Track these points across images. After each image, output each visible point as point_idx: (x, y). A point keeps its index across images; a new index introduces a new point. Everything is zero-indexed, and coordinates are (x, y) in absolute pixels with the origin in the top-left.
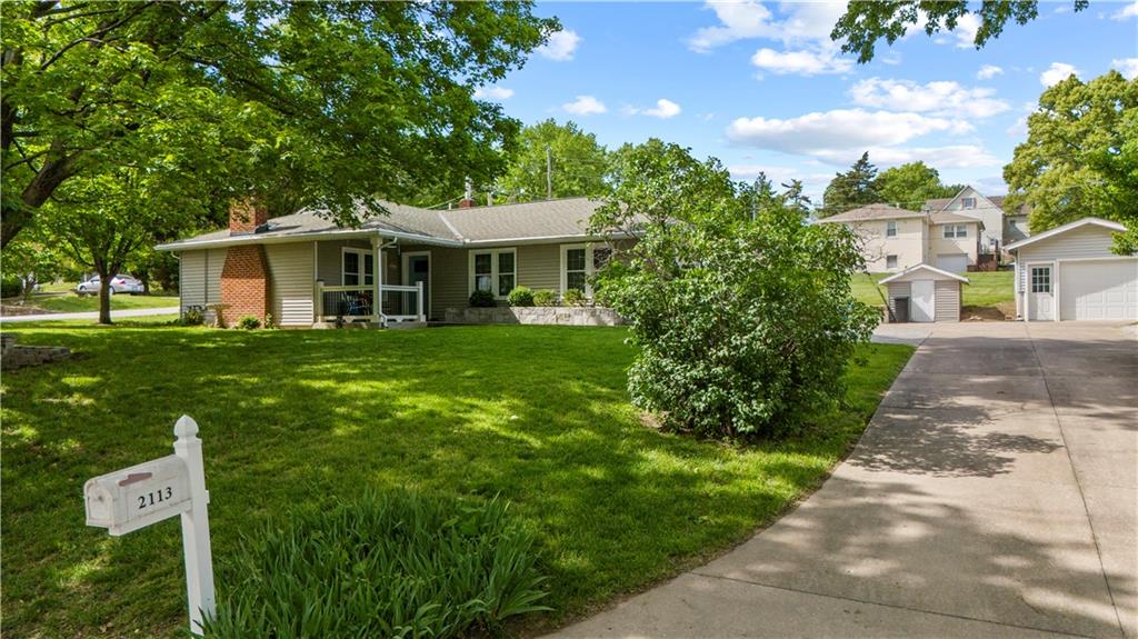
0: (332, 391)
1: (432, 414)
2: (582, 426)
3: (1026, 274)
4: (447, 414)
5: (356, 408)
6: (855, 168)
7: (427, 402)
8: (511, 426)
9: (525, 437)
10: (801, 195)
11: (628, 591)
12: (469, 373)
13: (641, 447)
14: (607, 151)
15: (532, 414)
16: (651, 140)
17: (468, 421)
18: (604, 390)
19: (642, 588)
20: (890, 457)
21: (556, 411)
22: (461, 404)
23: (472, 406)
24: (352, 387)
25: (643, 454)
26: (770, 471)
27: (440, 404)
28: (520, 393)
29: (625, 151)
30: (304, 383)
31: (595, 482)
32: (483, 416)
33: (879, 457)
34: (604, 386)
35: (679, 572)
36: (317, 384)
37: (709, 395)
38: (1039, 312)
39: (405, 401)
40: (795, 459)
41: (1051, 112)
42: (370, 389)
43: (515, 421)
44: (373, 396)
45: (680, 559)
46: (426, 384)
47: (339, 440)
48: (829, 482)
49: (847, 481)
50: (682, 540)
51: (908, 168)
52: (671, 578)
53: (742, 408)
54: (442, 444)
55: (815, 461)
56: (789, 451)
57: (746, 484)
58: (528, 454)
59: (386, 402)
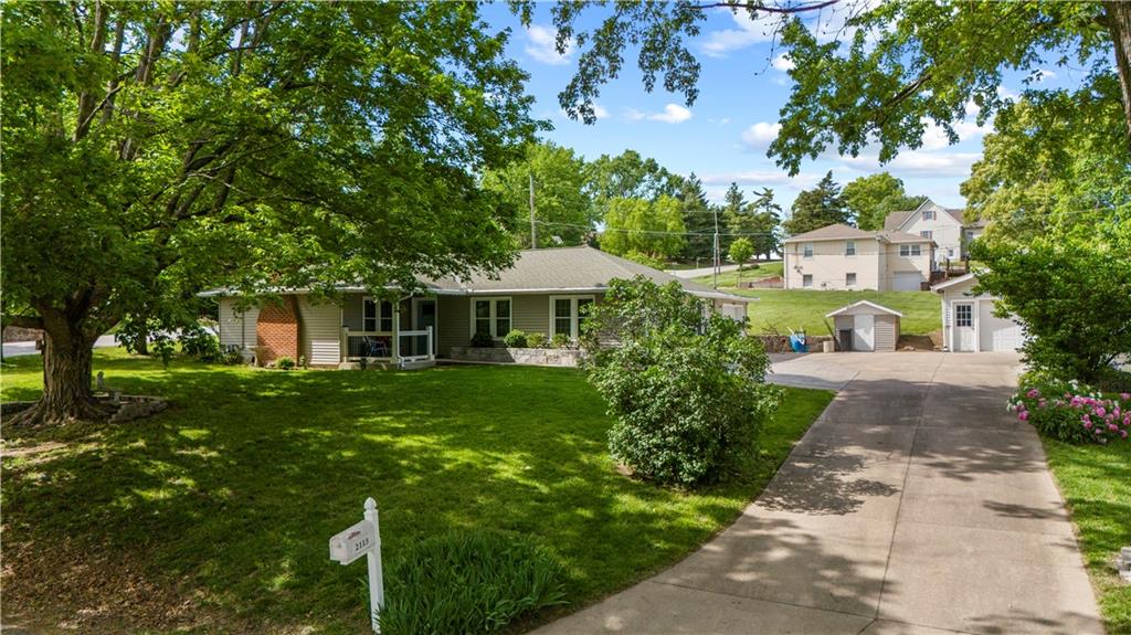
0: (391, 444)
1: (469, 466)
2: (577, 475)
3: (951, 311)
4: (479, 466)
5: (415, 461)
6: (820, 185)
7: (465, 456)
8: (526, 475)
9: (537, 485)
10: (772, 203)
11: (610, 592)
12: (490, 428)
13: (618, 492)
15: (540, 465)
16: (627, 152)
17: (495, 471)
18: (591, 442)
19: (618, 590)
20: (784, 499)
21: (557, 462)
22: (489, 457)
23: (498, 459)
24: (406, 442)
25: (618, 497)
26: (703, 510)
27: (473, 457)
28: (530, 447)
30: (368, 437)
31: (588, 521)
32: (506, 467)
33: (777, 499)
34: (590, 439)
35: (640, 580)
36: (379, 438)
37: (664, 456)
38: (962, 344)
39: (448, 454)
40: (722, 502)
42: (420, 444)
43: (530, 471)
44: (424, 449)
45: (641, 572)
46: (460, 439)
47: (410, 488)
48: (740, 519)
49: (752, 518)
50: (643, 560)
51: (875, 178)
52: (636, 584)
53: (687, 466)
54: (483, 491)
55: (734, 503)
56: (717, 496)
57: (686, 521)
58: (541, 499)
59: (435, 456)
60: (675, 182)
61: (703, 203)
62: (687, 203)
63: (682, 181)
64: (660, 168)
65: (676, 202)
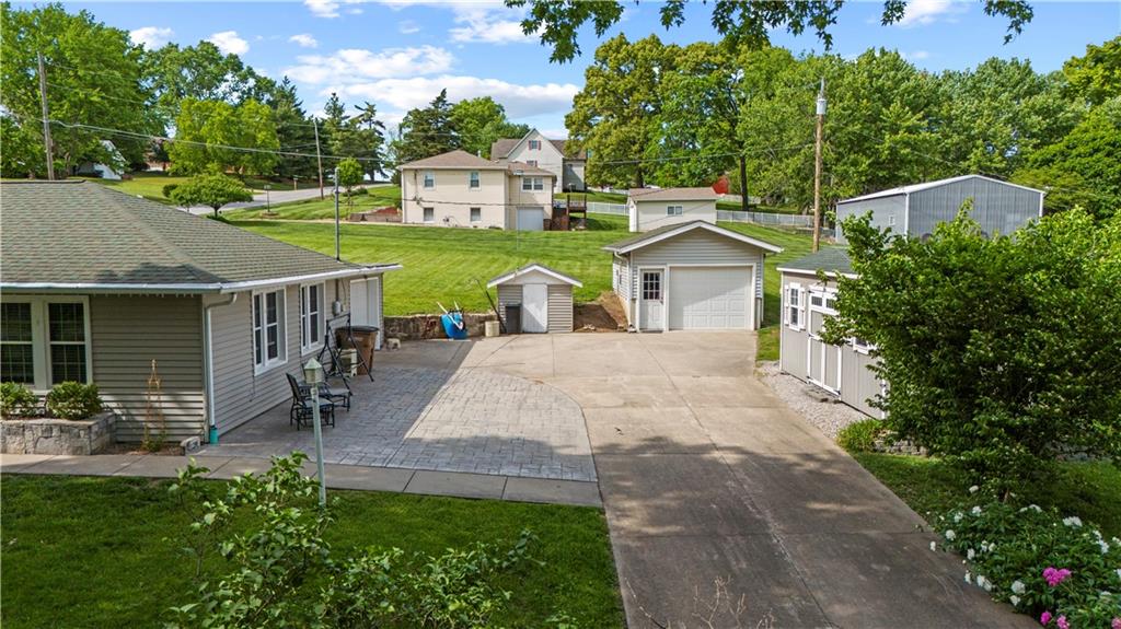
3: (638, 279)
6: (434, 104)
10: (374, 119)
14: (146, 49)
16: (202, 42)
29: (169, 52)
38: (650, 320)
41: (604, 66)
51: (478, 102)
60: (265, 85)
61: (300, 113)
62: (280, 110)
63: (273, 85)
64: (245, 68)
65: (267, 110)
